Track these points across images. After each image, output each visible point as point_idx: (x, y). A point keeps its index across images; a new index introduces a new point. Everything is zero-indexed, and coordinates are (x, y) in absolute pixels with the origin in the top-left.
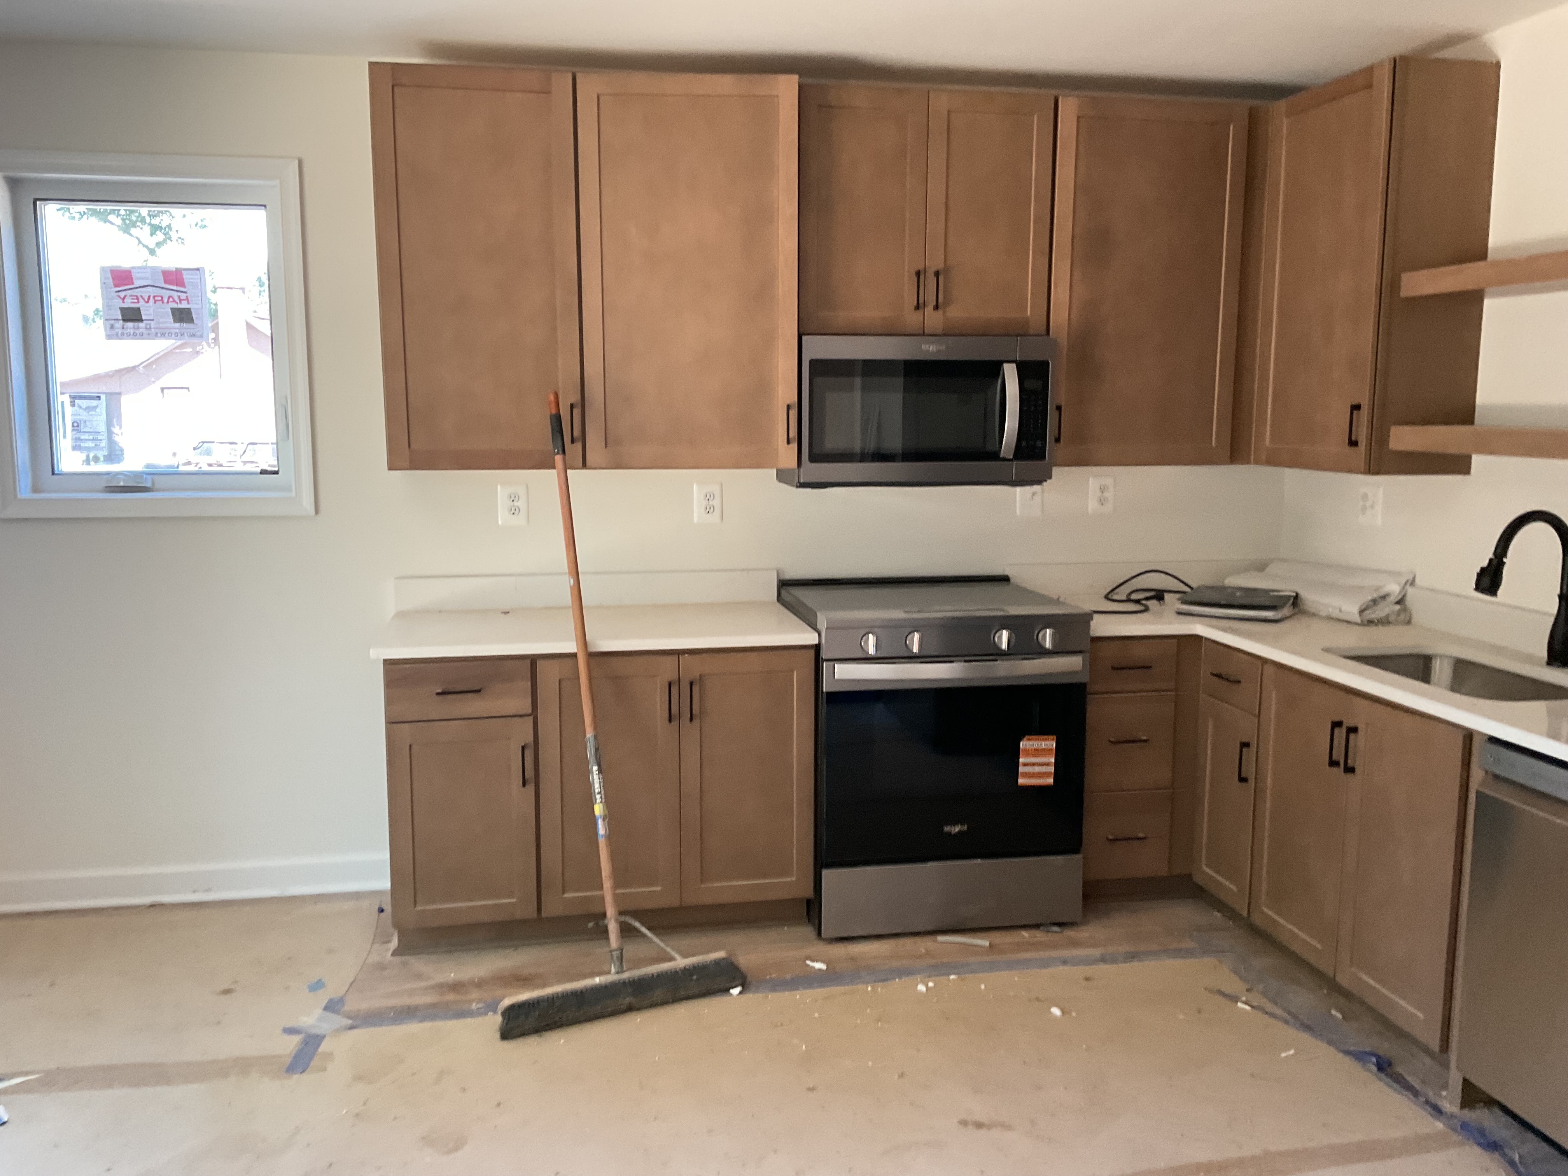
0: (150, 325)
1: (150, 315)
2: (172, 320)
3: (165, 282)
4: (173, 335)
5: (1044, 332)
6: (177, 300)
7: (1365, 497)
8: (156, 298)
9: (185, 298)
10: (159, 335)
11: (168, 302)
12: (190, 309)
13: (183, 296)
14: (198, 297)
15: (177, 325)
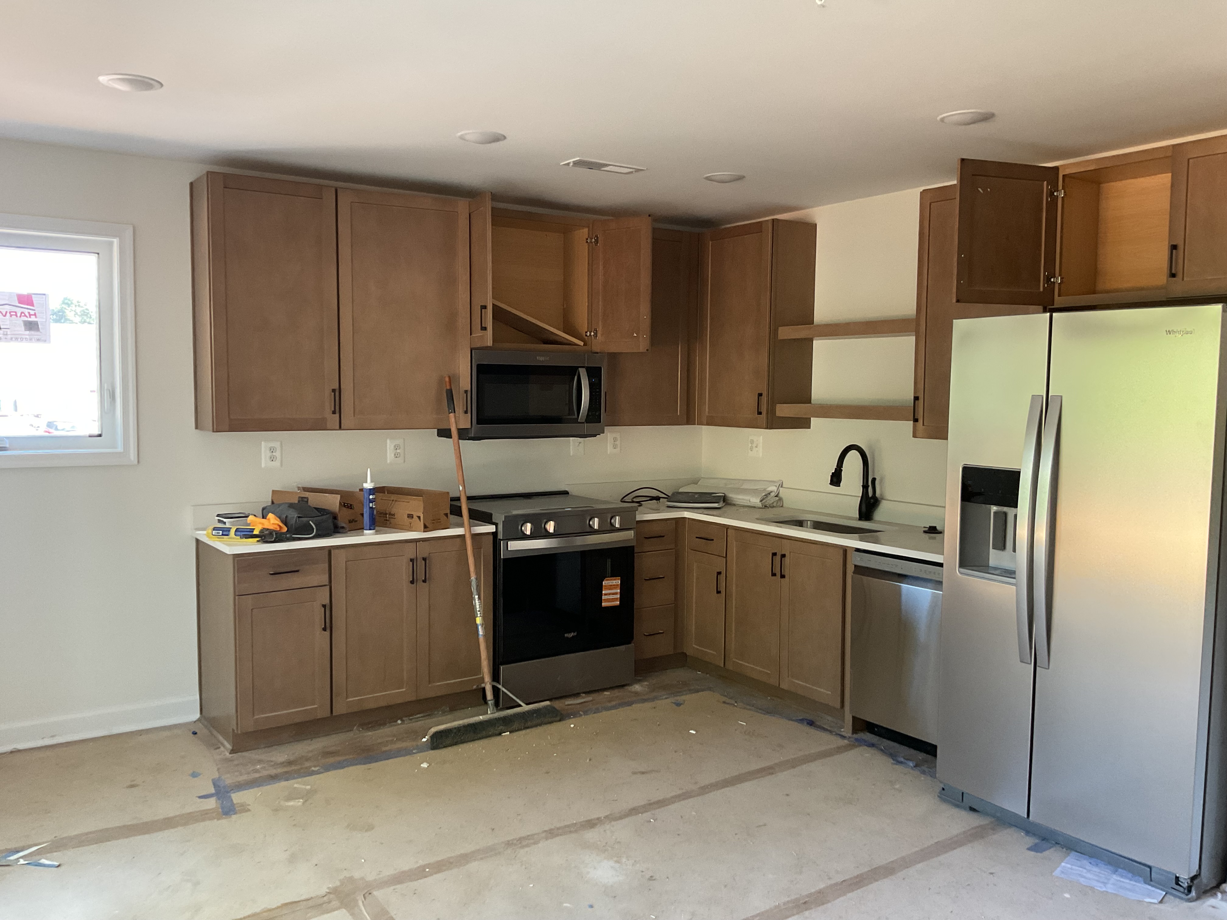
0: (7, 332)
1: (7, 325)
2: (23, 328)
3: (19, 303)
4: (24, 340)
6: (27, 315)
7: (752, 442)
8: (12, 313)
9: (34, 314)
10: (14, 339)
11: (20, 317)
12: (37, 322)
13: (32, 312)
14: (43, 313)
15: (28, 332)
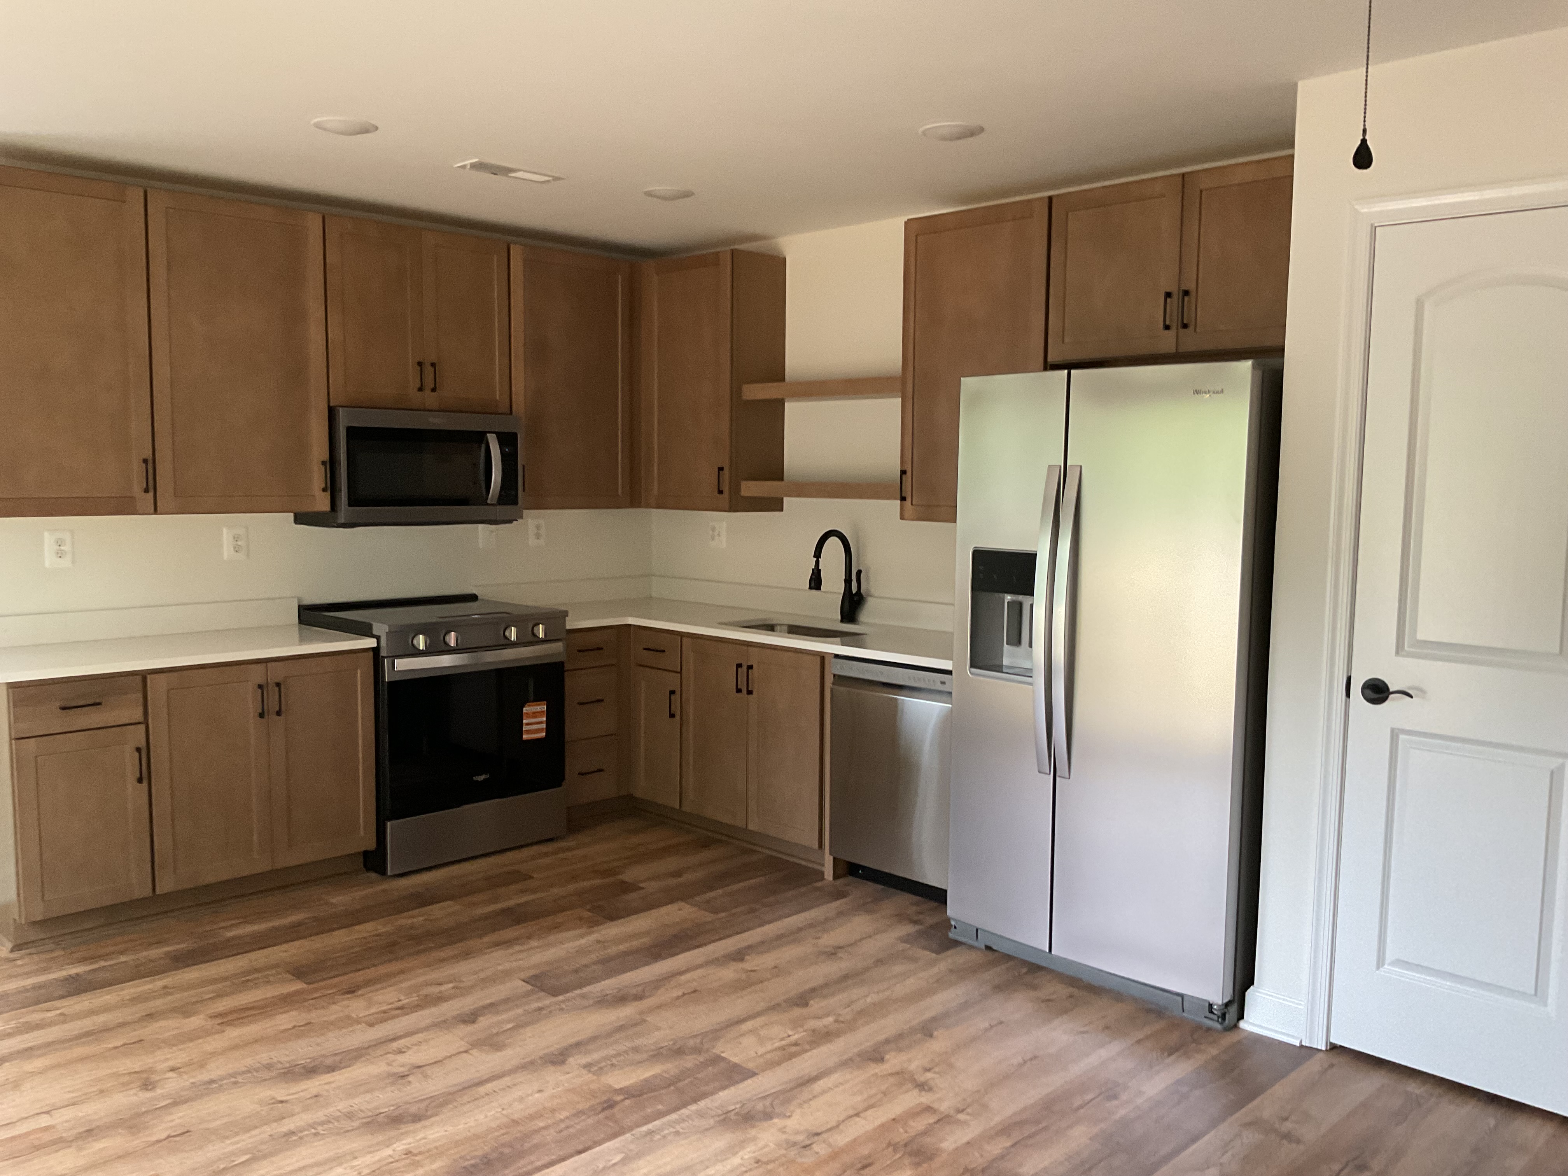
5: (508, 411)
7: (713, 529)
